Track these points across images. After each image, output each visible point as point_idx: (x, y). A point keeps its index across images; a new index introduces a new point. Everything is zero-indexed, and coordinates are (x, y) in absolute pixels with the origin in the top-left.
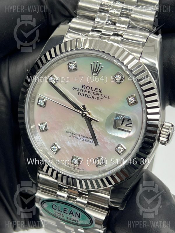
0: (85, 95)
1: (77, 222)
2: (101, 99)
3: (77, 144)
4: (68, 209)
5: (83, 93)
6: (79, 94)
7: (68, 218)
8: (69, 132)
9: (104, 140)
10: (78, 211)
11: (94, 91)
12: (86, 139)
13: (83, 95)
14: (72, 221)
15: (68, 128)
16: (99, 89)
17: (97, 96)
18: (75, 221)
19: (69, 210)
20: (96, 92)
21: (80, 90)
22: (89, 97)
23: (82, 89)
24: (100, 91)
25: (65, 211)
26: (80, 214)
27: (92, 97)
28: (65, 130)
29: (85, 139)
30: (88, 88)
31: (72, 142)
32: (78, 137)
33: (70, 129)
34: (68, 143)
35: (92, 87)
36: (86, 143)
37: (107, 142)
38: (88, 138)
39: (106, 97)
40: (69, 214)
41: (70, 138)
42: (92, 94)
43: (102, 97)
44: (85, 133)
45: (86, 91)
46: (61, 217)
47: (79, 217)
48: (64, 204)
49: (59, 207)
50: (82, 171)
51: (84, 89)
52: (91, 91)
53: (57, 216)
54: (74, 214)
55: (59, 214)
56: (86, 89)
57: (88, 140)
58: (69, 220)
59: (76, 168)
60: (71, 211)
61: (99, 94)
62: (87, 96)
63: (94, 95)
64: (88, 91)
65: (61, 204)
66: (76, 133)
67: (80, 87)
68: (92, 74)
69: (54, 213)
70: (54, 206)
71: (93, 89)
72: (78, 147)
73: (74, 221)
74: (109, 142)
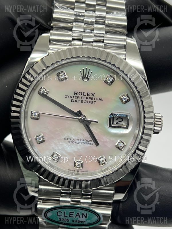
0: (78, 101)
1: (84, 222)
2: (95, 102)
3: (78, 148)
4: (74, 212)
5: (76, 99)
6: (73, 101)
7: (73, 221)
8: (68, 139)
9: (103, 139)
10: (85, 211)
11: (86, 96)
12: (86, 142)
13: (76, 101)
14: (78, 222)
15: (66, 135)
16: (92, 93)
17: (90, 100)
18: (82, 222)
19: (76, 213)
20: (89, 97)
21: (73, 97)
22: (83, 102)
23: (75, 96)
24: (93, 95)
25: (71, 216)
26: (87, 214)
27: (85, 102)
28: (63, 137)
29: (84, 142)
30: (80, 94)
31: (72, 147)
32: (77, 141)
33: (68, 136)
34: (68, 149)
35: (84, 93)
36: (87, 145)
37: (107, 141)
38: (87, 141)
39: (100, 99)
40: (76, 217)
41: (69, 144)
42: (86, 98)
43: (95, 100)
44: (84, 137)
45: (78, 97)
46: (66, 222)
47: (86, 217)
48: (70, 208)
49: (64, 212)
50: (86, 172)
51: (77, 96)
52: (84, 96)
53: (62, 222)
54: (81, 216)
55: (64, 220)
56: (78, 95)
57: (88, 142)
58: (74, 223)
59: (80, 171)
60: (78, 213)
61: (92, 98)
62: (80, 101)
63: (87, 100)
64: (80, 96)
65: (67, 209)
66: (74, 138)
67: (73, 94)
68: (83, 80)
69: (59, 219)
70: (58, 213)
71: (86, 94)
72: (78, 151)
73: (80, 223)
74: (108, 140)
